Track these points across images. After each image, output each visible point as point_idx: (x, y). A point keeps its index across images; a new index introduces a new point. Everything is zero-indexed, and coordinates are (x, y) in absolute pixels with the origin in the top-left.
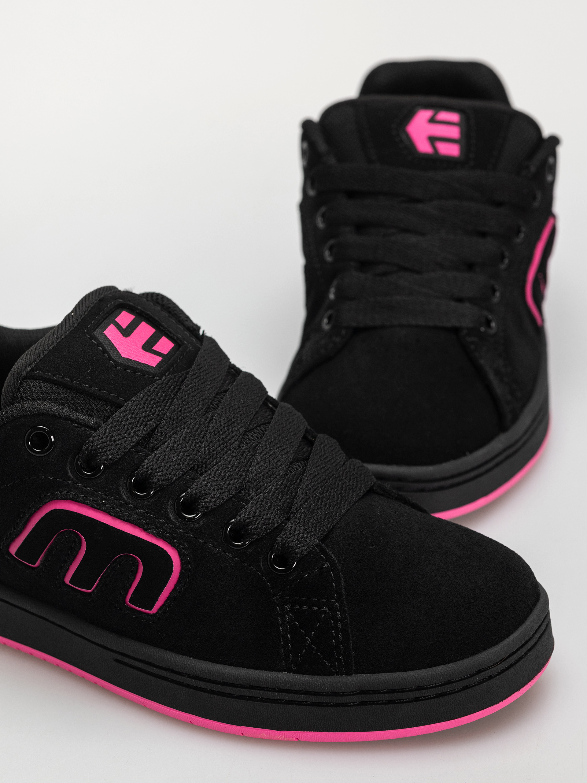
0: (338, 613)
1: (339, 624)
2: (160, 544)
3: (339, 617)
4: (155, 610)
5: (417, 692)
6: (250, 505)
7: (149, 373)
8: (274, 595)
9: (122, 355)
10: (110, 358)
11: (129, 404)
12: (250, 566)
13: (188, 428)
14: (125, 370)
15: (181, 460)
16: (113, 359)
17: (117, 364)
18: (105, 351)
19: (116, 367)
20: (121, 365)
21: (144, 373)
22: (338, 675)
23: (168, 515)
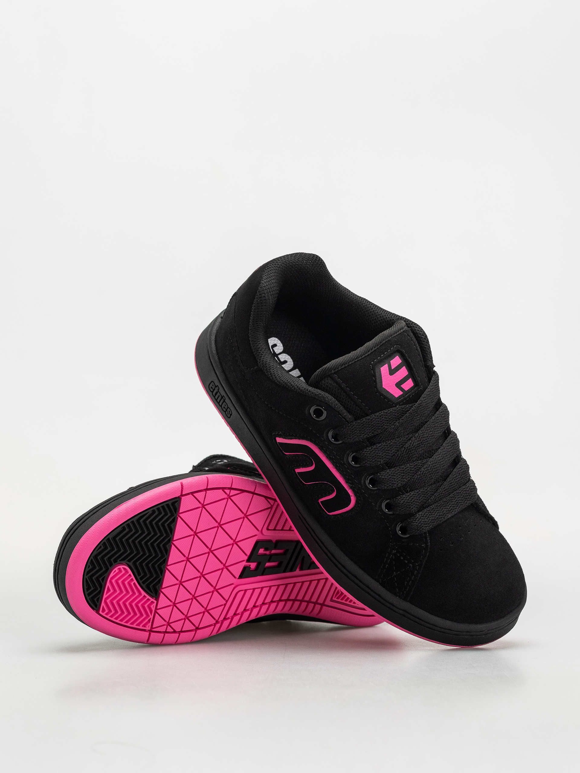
0: (416, 571)
1: (413, 577)
2: (350, 492)
3: (415, 574)
4: (331, 514)
5: (432, 626)
6: (404, 496)
7: (391, 401)
8: (391, 542)
9: (383, 386)
10: (376, 387)
11: (373, 416)
12: (387, 523)
13: (396, 440)
14: (380, 396)
15: (383, 456)
16: (377, 388)
17: (378, 391)
18: (375, 381)
19: (376, 393)
20: (380, 393)
21: (389, 400)
22: (399, 597)
23: (361, 480)
